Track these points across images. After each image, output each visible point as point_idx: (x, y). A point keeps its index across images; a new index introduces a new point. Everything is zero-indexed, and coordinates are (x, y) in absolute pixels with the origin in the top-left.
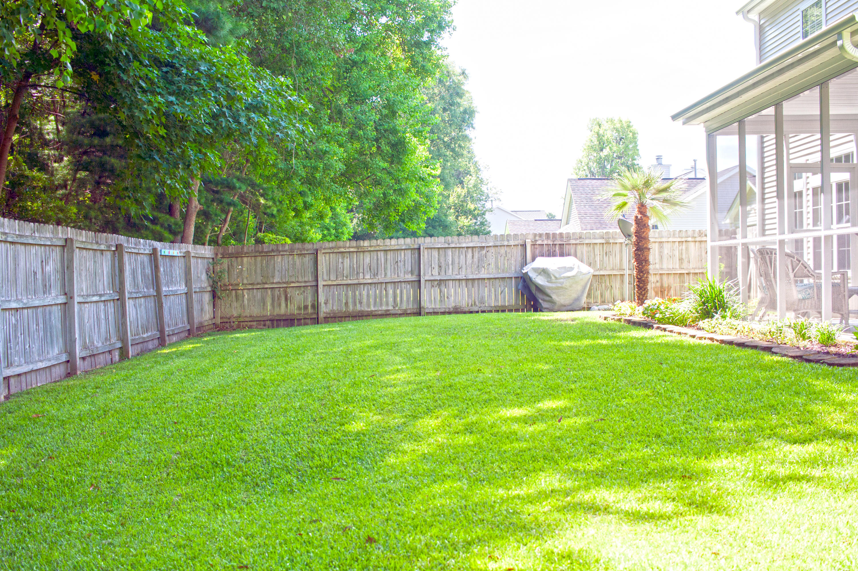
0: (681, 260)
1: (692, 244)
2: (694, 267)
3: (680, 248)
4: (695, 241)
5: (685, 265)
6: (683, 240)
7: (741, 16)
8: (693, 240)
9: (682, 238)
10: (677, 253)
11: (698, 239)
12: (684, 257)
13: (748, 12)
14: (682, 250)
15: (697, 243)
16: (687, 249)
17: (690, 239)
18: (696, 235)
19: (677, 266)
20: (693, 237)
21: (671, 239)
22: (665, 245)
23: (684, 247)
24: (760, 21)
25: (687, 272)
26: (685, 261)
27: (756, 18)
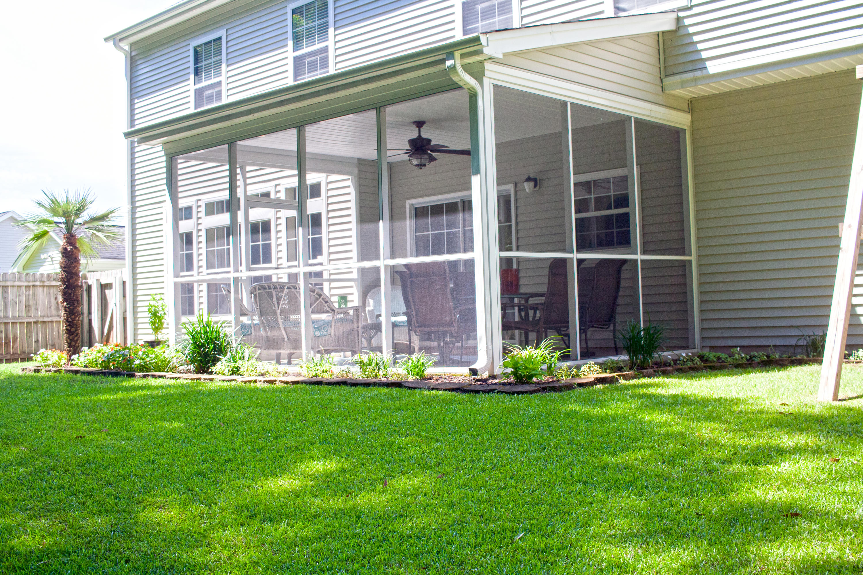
0: (28, 306)
1: (40, 290)
2: (43, 314)
3: (27, 293)
4: (44, 286)
5: (32, 313)
6: (31, 284)
7: (111, 43)
8: (41, 284)
9: (29, 282)
10: (23, 299)
11: (47, 283)
12: (31, 303)
13: (121, 40)
14: (29, 295)
15: (45, 289)
16: (34, 294)
17: (38, 283)
18: (45, 279)
19: (24, 315)
20: (41, 281)
21: (17, 283)
22: (9, 289)
23: (31, 292)
24: (131, 52)
25: (34, 320)
26: (33, 308)
27: (127, 48)
